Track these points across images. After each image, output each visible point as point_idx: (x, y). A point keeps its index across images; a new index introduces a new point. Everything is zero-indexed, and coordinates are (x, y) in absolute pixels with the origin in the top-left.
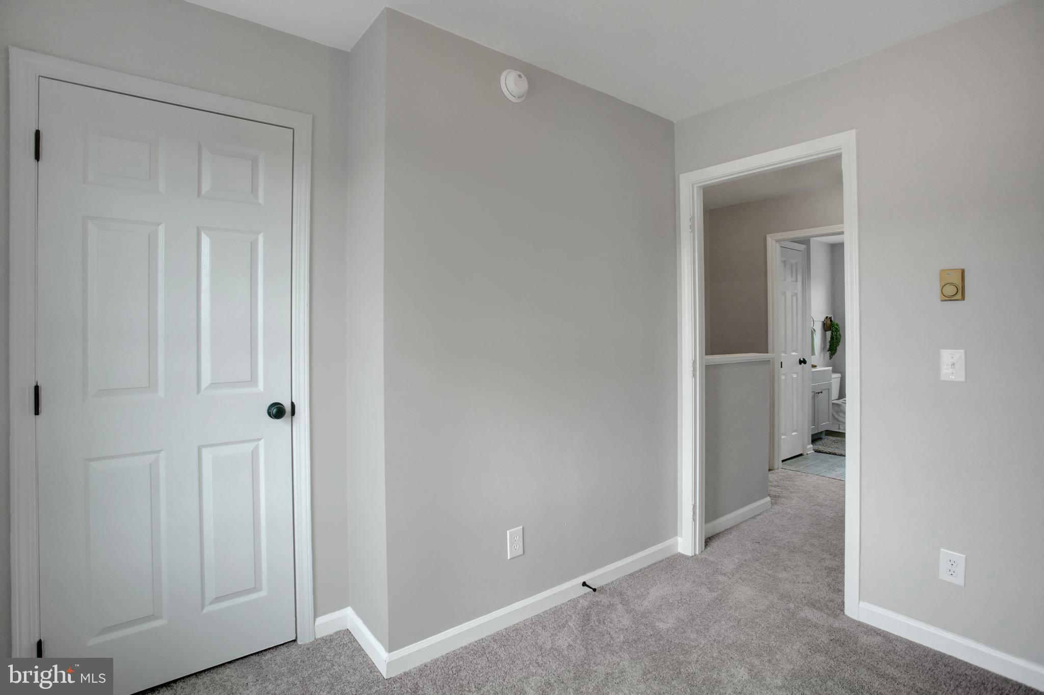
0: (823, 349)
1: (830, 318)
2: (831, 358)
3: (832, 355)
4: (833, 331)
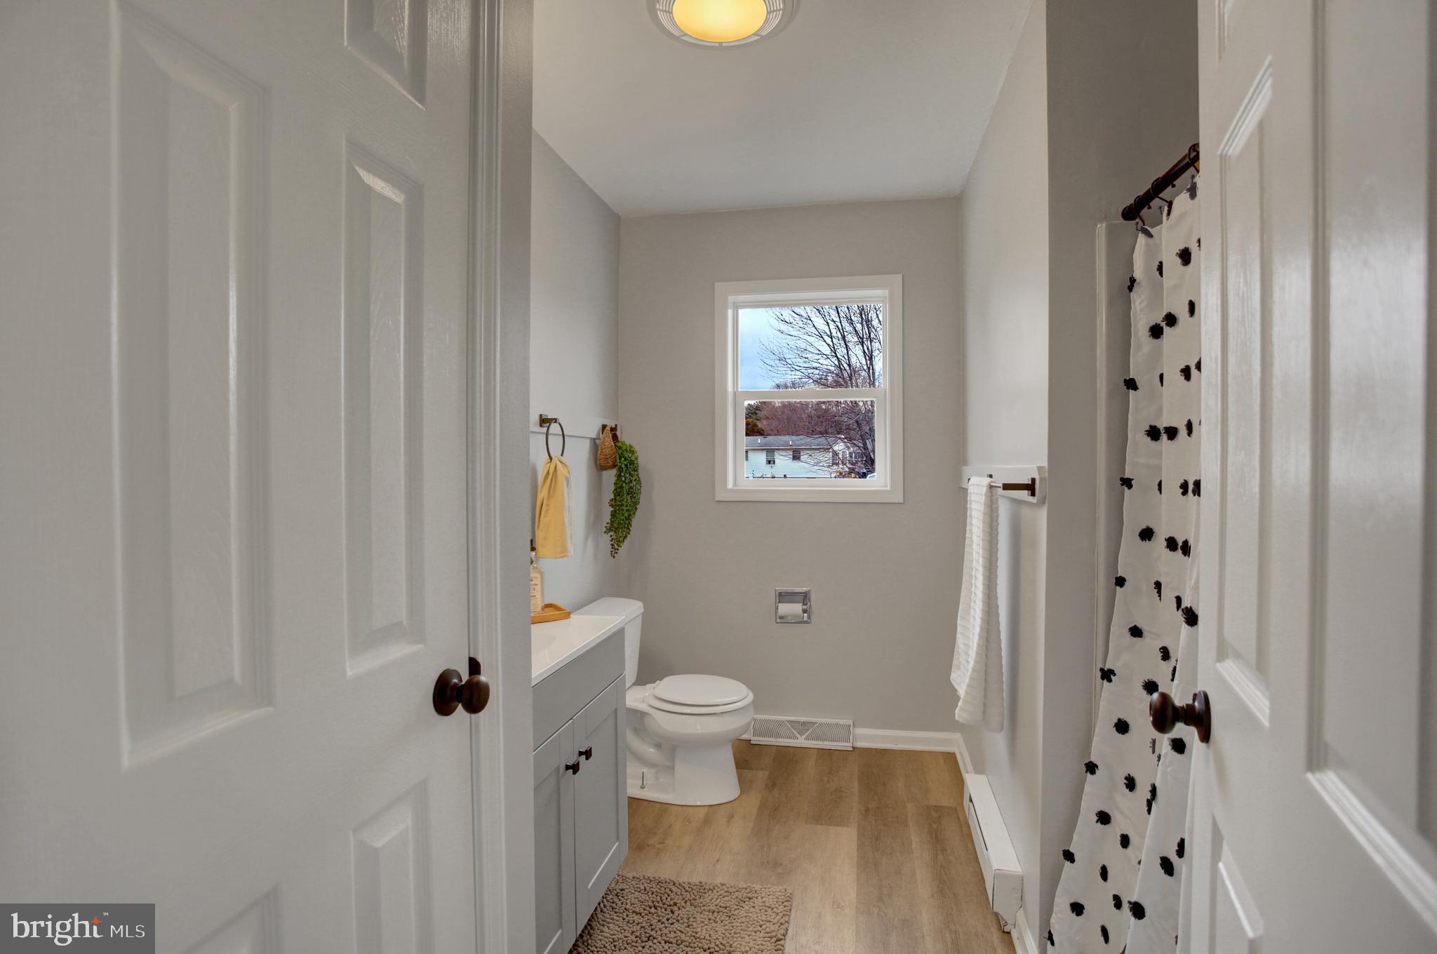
0: (592, 525)
1: (613, 430)
2: (614, 551)
3: (616, 544)
4: (620, 469)
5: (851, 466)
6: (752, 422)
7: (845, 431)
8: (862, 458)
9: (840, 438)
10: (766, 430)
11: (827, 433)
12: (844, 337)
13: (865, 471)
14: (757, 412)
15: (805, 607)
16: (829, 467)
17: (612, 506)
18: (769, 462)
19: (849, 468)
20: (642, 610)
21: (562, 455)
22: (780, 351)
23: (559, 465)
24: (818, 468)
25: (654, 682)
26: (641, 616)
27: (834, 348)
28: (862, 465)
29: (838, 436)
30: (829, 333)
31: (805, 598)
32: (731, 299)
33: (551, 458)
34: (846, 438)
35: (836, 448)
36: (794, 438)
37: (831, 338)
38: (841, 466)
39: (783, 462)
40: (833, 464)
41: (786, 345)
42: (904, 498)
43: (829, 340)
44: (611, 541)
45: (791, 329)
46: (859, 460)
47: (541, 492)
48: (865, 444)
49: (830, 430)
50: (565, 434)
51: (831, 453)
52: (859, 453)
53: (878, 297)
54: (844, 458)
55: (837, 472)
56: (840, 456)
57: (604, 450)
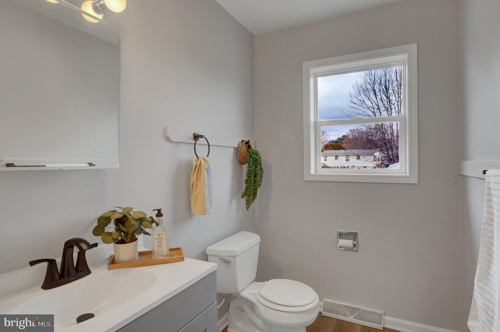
5: (382, 162)
6: (340, 144)
7: (379, 147)
8: (387, 158)
9: (377, 150)
10: (346, 147)
11: (371, 148)
12: (379, 109)
13: (388, 163)
14: (342, 140)
15: (354, 243)
16: (372, 162)
17: (246, 183)
18: (347, 160)
19: (381, 162)
20: (260, 241)
21: (207, 156)
22: (351, 115)
23: (203, 161)
24: (367, 162)
25: (264, 281)
26: (259, 243)
27: (374, 113)
28: (387, 161)
29: (376, 149)
30: (372, 107)
31: (353, 236)
32: (312, 71)
33: (198, 158)
34: (380, 150)
35: (375, 154)
36: (357, 150)
37: (373, 109)
38: (377, 162)
39: (353, 161)
40: (374, 161)
41: (354, 112)
42: (419, 181)
43: (372, 110)
44: (246, 201)
45: (356, 106)
46: (386, 159)
47: (193, 177)
48: (388, 152)
49: (373, 147)
50: (210, 144)
51: (373, 157)
52: (385, 156)
53: (401, 61)
54: (379, 158)
55: (375, 164)
56: (377, 158)
57: (241, 154)
